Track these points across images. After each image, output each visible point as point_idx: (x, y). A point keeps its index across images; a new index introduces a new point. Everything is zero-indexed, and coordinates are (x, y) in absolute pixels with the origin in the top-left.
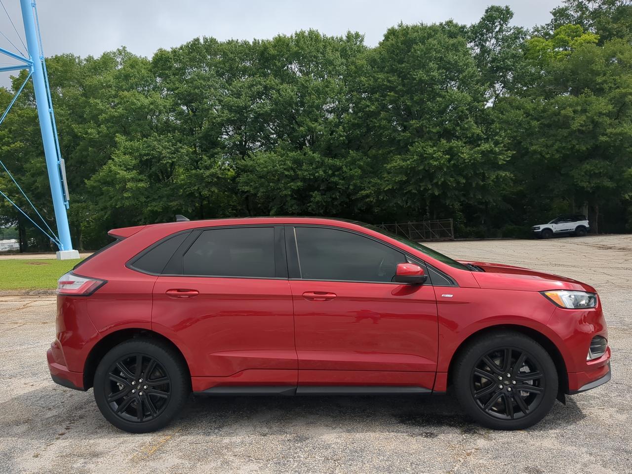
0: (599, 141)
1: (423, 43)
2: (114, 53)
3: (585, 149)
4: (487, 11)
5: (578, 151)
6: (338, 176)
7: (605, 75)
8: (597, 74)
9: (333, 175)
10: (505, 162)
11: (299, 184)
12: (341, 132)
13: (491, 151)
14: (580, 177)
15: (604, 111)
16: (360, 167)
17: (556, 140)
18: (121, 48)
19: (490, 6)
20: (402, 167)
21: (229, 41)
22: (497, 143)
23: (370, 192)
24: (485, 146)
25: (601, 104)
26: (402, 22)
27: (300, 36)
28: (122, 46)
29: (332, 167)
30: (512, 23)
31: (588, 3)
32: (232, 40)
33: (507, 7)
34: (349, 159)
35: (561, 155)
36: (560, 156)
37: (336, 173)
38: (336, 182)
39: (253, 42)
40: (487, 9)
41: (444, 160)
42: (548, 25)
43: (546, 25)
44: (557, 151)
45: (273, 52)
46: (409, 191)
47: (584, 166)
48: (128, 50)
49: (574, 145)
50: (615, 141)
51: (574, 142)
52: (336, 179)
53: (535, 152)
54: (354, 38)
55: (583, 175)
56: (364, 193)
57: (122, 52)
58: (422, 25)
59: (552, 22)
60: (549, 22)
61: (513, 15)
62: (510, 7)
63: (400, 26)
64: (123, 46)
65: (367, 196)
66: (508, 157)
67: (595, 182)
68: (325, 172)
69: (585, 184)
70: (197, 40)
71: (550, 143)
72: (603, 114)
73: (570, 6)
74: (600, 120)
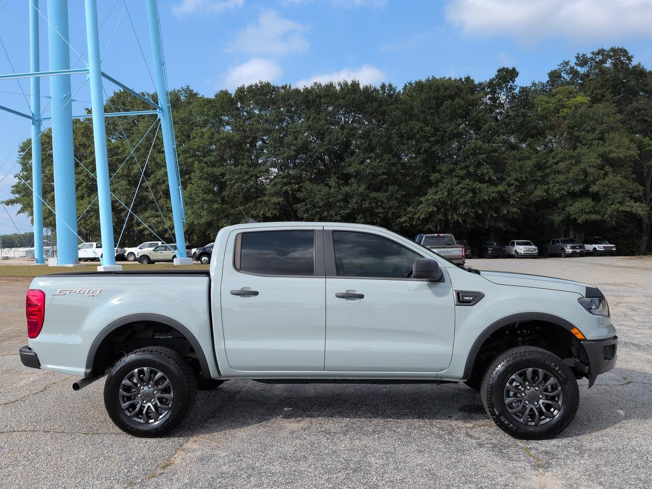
3: (578, 189)
4: (499, 71)
10: (515, 202)
21: (283, 86)
23: (406, 219)
33: (513, 68)
46: (439, 219)
56: (402, 219)
57: (187, 90)
61: (518, 74)
62: (516, 68)
65: (404, 222)
66: (517, 198)
72: (593, 166)
73: (563, 69)
74: (591, 170)
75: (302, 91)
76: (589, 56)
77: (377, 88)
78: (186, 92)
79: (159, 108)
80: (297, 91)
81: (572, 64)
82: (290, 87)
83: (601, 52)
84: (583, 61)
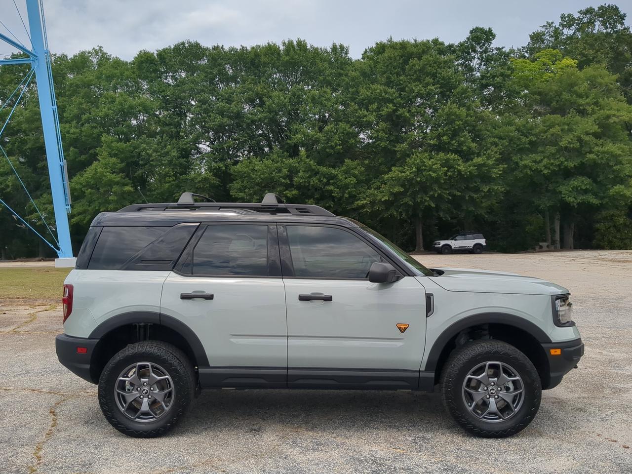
0: (586, 159)
1: (420, 58)
2: (89, 53)
3: (572, 165)
5: (566, 167)
6: (333, 184)
7: (587, 97)
8: (580, 96)
9: (328, 184)
10: (498, 176)
11: (295, 192)
12: (337, 140)
13: (484, 165)
14: (568, 192)
15: (591, 131)
16: (355, 176)
17: (545, 157)
18: (97, 48)
19: (475, 27)
20: (399, 179)
21: (215, 47)
22: (489, 157)
23: (366, 203)
24: (478, 160)
25: (588, 124)
26: (391, 37)
27: (289, 46)
28: (98, 46)
29: (326, 176)
30: (495, 44)
31: (563, 29)
32: (218, 46)
33: (490, 29)
34: (344, 168)
35: (550, 171)
36: (548, 172)
37: (331, 181)
38: (331, 190)
39: (240, 49)
40: (472, 30)
41: (442, 172)
42: (524, 48)
43: (522, 47)
44: (546, 167)
45: (264, 59)
46: (406, 203)
47: (572, 182)
48: (105, 50)
49: (562, 162)
50: (602, 158)
51: (562, 159)
52: (331, 187)
53: (526, 166)
54: (339, 50)
55: (570, 191)
56: (360, 203)
57: (98, 52)
58: (416, 41)
59: (528, 45)
60: (525, 45)
61: (495, 36)
62: (492, 29)
63: (389, 42)
64: (100, 46)
65: (363, 206)
66: (500, 170)
67: (581, 198)
68: (320, 181)
69: (571, 199)
71: (539, 158)
72: (590, 134)
73: (547, 31)
74: (587, 138)
76: (576, 15)
77: (328, 50)
80: (234, 51)
81: (556, 25)
82: (222, 48)
83: (589, 11)
84: (568, 21)
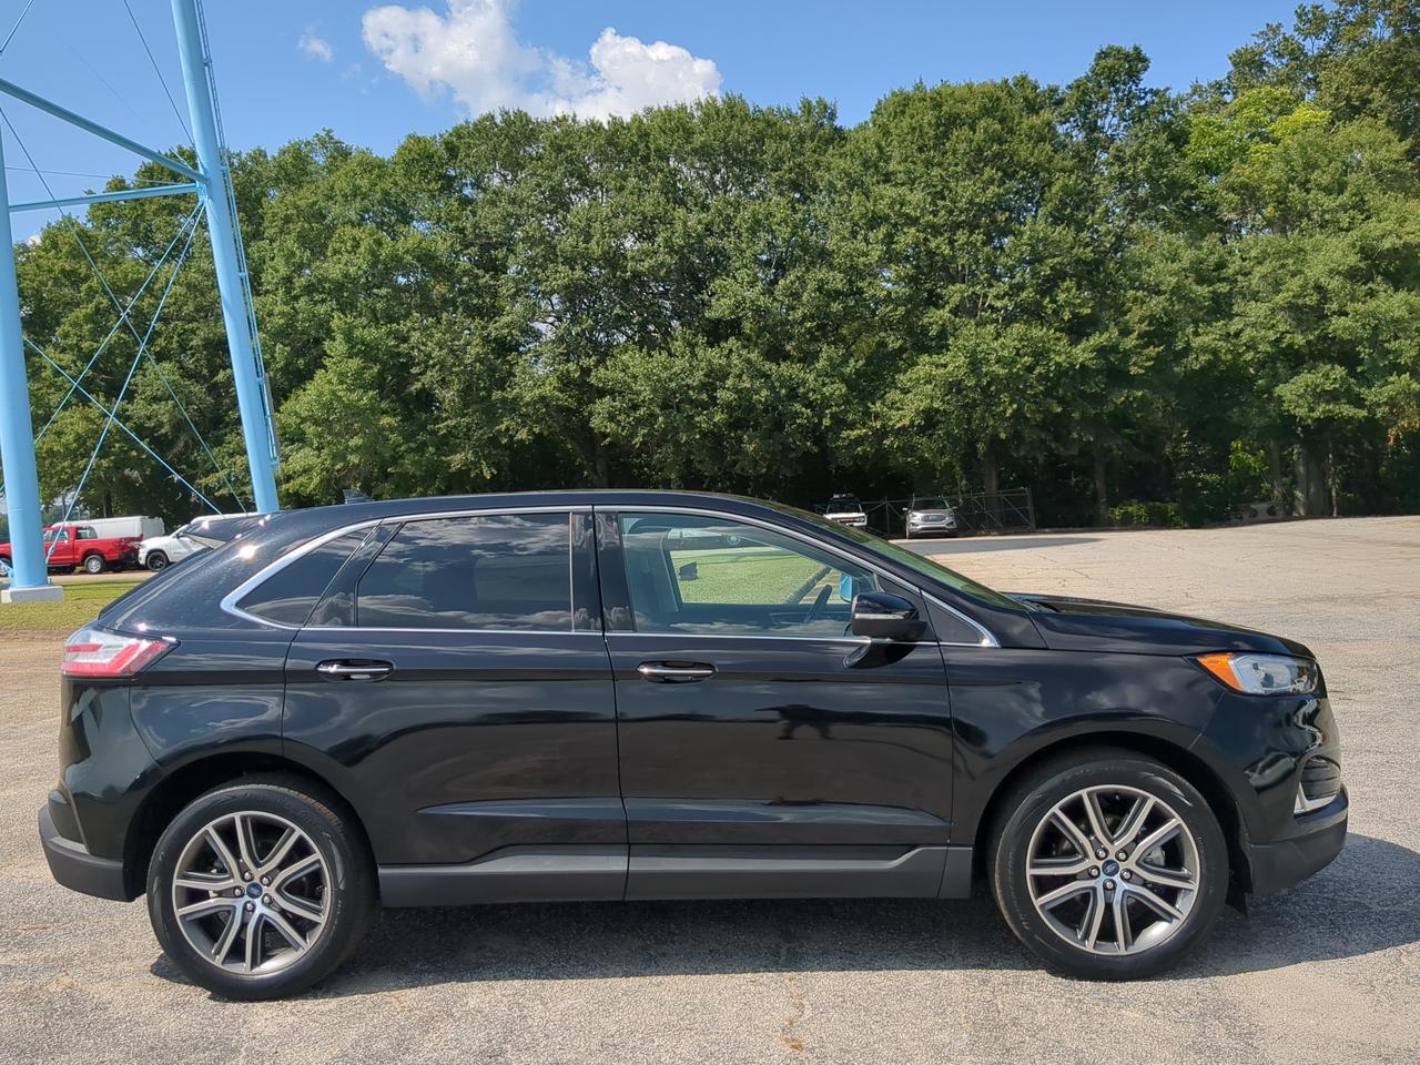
0: (1332, 328)
1: (973, 127)
2: (308, 144)
3: (1304, 342)
4: (1098, 57)
5: (1290, 346)
6: (798, 398)
7: (1341, 192)
9: (790, 398)
10: (1142, 371)
11: (719, 417)
13: (1114, 349)
14: (1295, 398)
15: (1343, 267)
16: (844, 379)
17: (1246, 325)
18: (323, 134)
19: (1104, 48)
21: (557, 118)
22: (1126, 331)
23: (865, 433)
24: (1101, 338)
26: (921, 81)
27: (709, 109)
28: (324, 130)
29: (786, 382)
30: (1148, 81)
31: (1304, 40)
32: (564, 117)
33: (1136, 49)
34: (821, 364)
35: (1257, 355)
36: (1254, 357)
37: (796, 392)
38: (796, 411)
39: (609, 123)
40: (1097, 53)
41: (1018, 367)
42: (1220, 83)
43: (1217, 83)
44: (1249, 347)
47: (1303, 377)
48: (338, 137)
49: (1282, 334)
50: (1363, 327)
51: (1283, 328)
52: (796, 406)
53: (1204, 349)
54: (816, 112)
55: (1301, 395)
56: (852, 434)
57: (326, 140)
59: (1229, 78)
60: (1222, 77)
61: (1149, 62)
62: (1142, 47)
63: (918, 89)
64: (327, 128)
66: (1149, 359)
67: (1323, 408)
70: (491, 118)
71: (1233, 329)
72: (1339, 273)
73: (1267, 44)
74: (1334, 284)
75: (606, 127)
76: (1329, 8)
77: (794, 111)
78: (323, 144)
79: (200, 176)
80: (595, 128)
81: (1288, 30)
82: (574, 120)
84: (1313, 21)
